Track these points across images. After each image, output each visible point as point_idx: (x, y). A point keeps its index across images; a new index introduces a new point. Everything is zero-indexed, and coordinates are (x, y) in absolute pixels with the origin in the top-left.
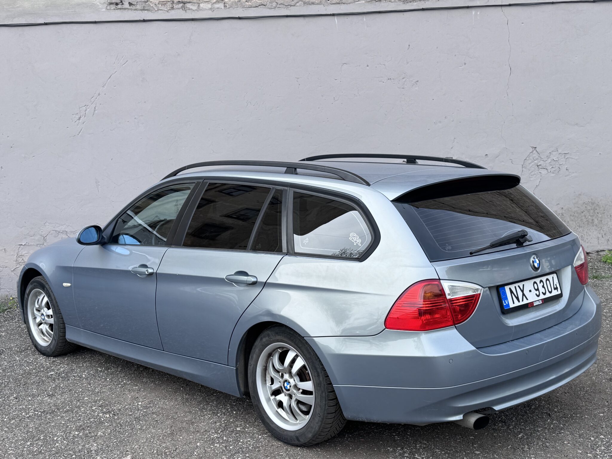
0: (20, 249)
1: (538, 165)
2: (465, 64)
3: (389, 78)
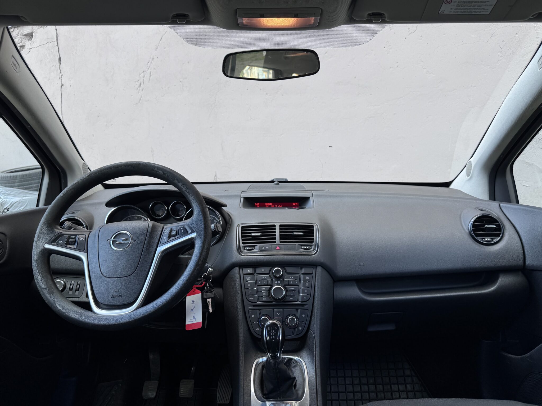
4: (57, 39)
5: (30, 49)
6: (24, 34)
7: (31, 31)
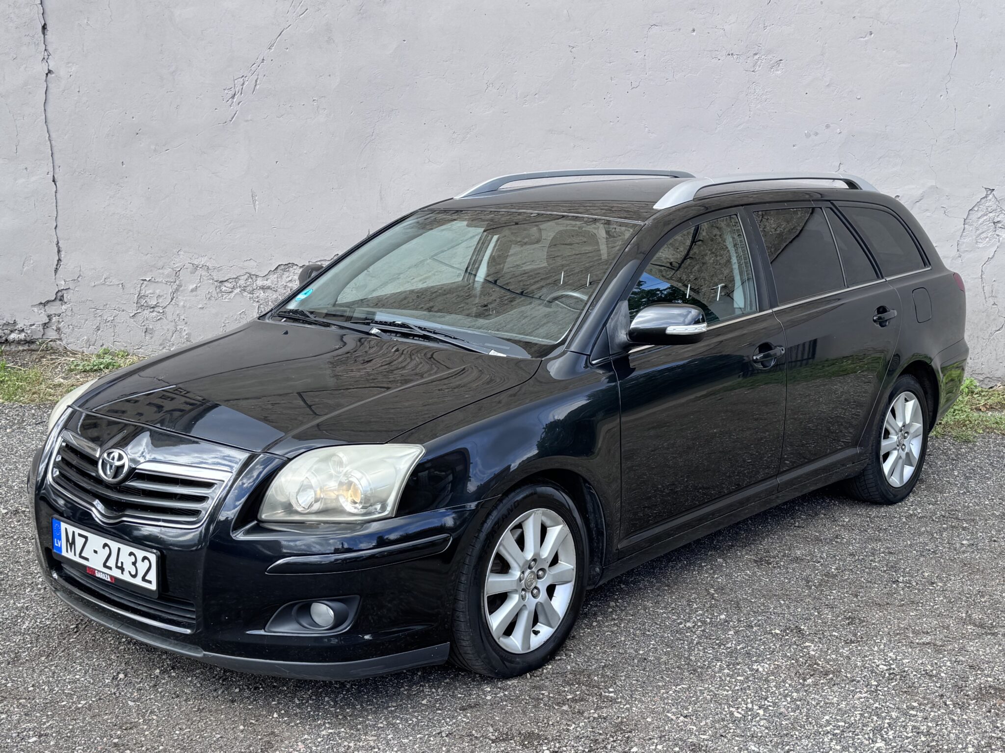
0: (144, 286)
1: (995, 221)
2: (871, 34)
3: (730, 53)
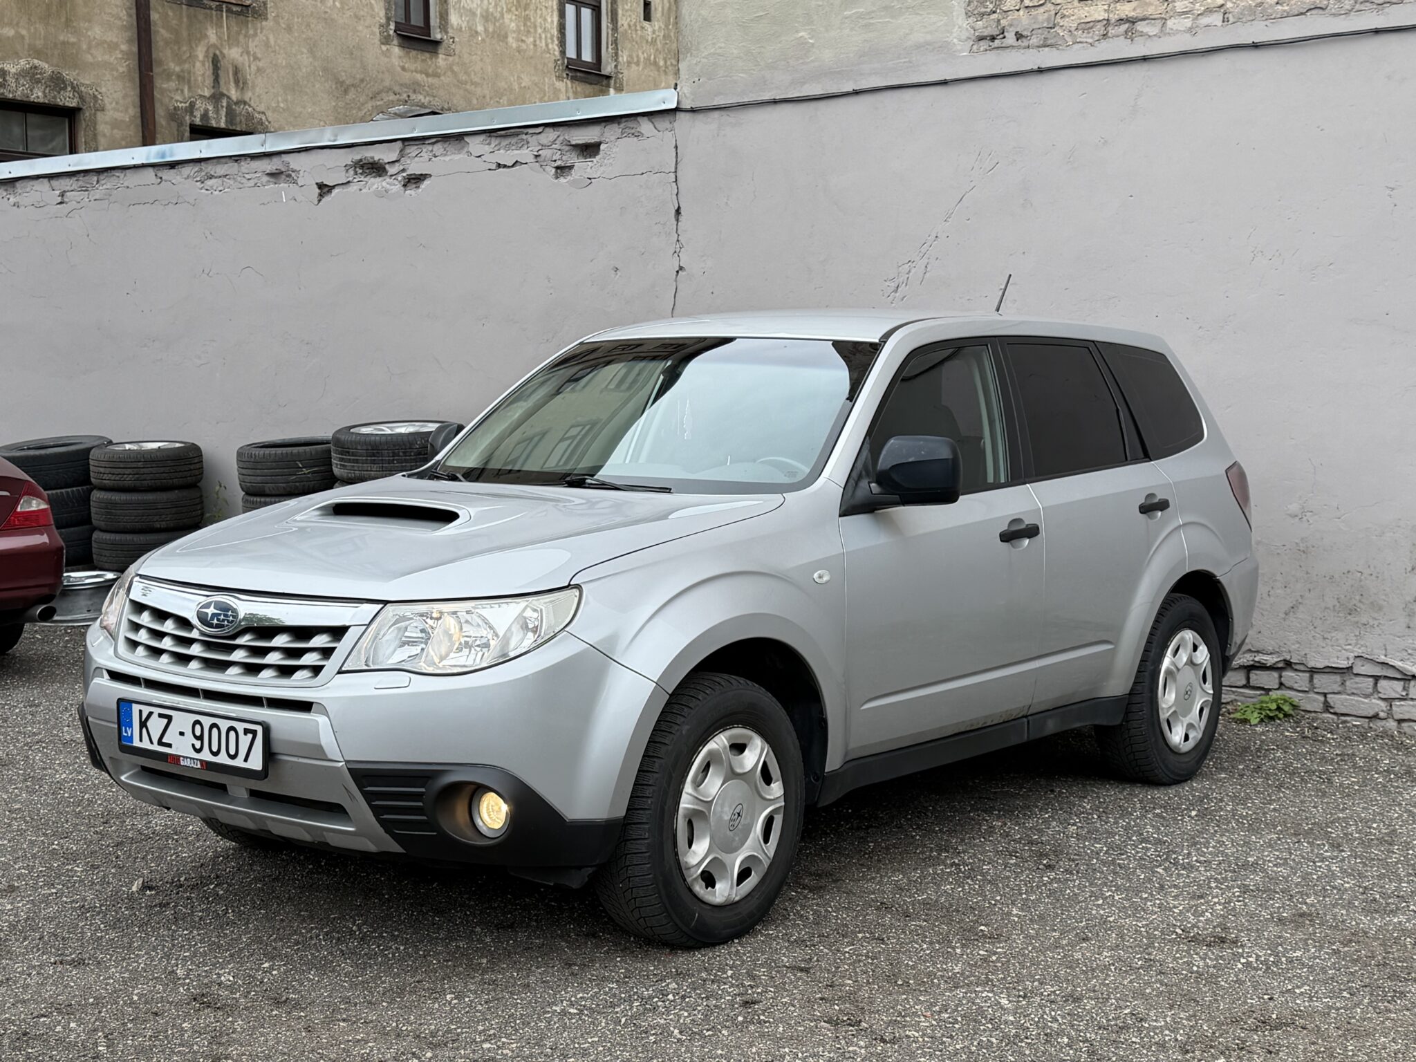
4: (676, 168)
5: (590, 179)
6: (574, 143)
7: (596, 139)
